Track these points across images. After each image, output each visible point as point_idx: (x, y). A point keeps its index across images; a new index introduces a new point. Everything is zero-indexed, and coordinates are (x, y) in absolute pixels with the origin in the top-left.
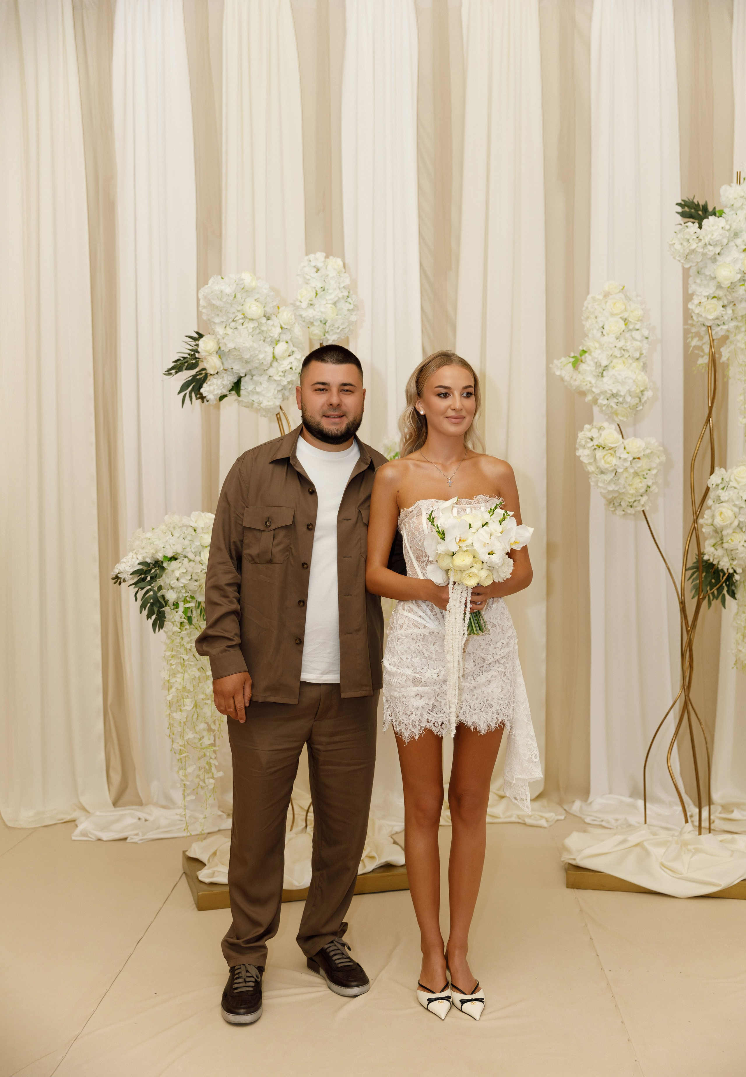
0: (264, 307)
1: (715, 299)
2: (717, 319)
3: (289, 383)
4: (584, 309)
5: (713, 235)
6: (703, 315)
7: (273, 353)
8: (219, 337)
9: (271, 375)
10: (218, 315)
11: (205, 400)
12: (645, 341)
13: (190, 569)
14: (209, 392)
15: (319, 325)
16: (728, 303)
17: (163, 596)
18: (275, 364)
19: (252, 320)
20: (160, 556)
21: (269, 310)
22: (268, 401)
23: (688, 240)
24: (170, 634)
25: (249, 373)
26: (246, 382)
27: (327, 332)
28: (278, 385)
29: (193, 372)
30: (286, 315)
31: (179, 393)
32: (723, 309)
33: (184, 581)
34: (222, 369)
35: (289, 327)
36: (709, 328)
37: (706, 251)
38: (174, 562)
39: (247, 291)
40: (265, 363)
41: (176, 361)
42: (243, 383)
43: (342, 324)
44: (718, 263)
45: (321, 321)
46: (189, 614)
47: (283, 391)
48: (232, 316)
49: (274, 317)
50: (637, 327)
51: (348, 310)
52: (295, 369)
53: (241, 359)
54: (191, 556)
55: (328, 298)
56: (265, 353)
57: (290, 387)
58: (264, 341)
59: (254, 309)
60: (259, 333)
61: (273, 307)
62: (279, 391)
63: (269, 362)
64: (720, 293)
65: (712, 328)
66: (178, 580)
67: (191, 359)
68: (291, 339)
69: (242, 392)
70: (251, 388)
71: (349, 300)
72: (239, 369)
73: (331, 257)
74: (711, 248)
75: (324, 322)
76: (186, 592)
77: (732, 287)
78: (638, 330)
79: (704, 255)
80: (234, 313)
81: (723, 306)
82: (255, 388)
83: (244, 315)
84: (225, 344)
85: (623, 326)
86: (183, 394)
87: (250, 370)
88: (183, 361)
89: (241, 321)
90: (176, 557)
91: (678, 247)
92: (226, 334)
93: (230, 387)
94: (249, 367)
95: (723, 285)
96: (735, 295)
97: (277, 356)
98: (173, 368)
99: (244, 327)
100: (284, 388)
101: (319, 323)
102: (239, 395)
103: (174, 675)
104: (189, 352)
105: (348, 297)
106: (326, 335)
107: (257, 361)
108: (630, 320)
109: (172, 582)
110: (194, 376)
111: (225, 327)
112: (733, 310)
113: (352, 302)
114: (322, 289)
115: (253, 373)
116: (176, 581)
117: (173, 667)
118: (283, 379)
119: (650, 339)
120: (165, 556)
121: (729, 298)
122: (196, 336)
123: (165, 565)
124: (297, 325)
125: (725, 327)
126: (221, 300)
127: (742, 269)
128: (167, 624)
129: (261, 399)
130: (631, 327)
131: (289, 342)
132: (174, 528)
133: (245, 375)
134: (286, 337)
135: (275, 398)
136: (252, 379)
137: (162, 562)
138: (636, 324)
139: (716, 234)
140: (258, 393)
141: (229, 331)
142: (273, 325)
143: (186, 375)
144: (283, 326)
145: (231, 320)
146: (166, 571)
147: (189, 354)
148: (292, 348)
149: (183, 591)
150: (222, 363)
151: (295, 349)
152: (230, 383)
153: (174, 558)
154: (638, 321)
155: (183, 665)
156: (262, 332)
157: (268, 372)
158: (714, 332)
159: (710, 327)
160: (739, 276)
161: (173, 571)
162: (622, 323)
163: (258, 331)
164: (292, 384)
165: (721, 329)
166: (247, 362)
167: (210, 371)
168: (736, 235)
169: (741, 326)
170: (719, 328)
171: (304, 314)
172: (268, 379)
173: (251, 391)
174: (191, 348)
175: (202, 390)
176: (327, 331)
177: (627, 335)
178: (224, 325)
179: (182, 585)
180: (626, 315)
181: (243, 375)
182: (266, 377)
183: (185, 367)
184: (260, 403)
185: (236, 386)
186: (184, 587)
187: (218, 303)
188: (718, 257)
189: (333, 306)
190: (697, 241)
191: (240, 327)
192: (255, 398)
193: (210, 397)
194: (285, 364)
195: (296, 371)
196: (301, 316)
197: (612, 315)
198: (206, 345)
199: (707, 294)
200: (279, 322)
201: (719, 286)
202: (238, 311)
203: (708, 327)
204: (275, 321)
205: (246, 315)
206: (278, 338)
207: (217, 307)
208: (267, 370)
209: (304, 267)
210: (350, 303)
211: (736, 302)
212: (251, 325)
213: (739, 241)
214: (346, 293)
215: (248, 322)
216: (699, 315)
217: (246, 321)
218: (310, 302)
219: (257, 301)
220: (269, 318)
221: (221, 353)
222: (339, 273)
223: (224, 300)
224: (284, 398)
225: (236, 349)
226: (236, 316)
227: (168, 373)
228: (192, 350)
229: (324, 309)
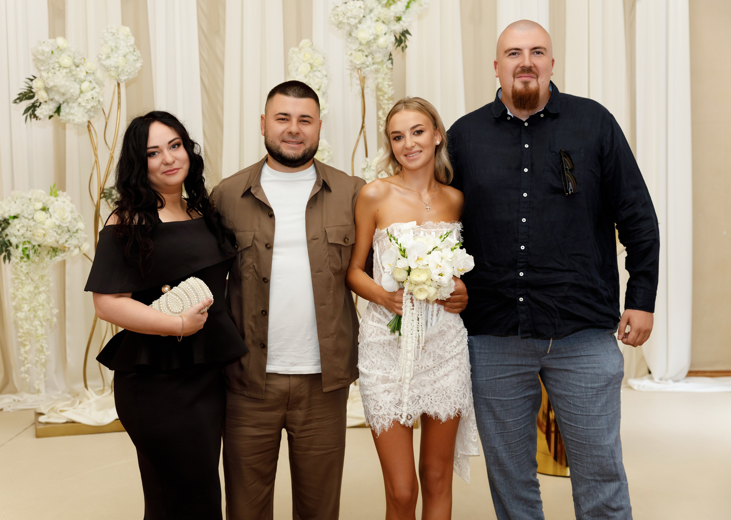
0: (74, 59)
1: (360, 52)
2: (363, 64)
3: (92, 107)
4: (289, 57)
5: (352, 12)
6: (354, 62)
7: (80, 88)
8: (44, 79)
9: (80, 102)
10: (42, 65)
11: (38, 119)
12: (325, 78)
13: (25, 224)
14: (41, 114)
16: (368, 54)
17: (9, 241)
18: (82, 95)
19: (65, 68)
20: (6, 216)
21: (77, 61)
22: (80, 119)
23: (338, 15)
24: (14, 264)
25: (66, 101)
26: (64, 107)
28: (85, 109)
29: (32, 101)
30: (90, 65)
31: (24, 114)
32: (365, 57)
33: (22, 231)
34: (47, 99)
35: (92, 72)
36: (359, 71)
37: (349, 22)
38: (16, 221)
39: (61, 50)
40: (75, 95)
41: (19, 94)
42: (62, 108)
43: (130, 69)
44: (359, 29)
45: (116, 68)
46: (27, 252)
47: (89, 113)
48: (52, 66)
49: (81, 66)
50: (319, 69)
51: (134, 60)
52: (96, 98)
53: (58, 92)
54: (26, 215)
55: (119, 52)
56: (74, 89)
57: (93, 109)
58: (75, 81)
59: (66, 61)
61: (81, 59)
62: (87, 112)
63: (78, 94)
64: (362, 48)
65: (362, 69)
66: (18, 230)
67: (29, 93)
68: (94, 80)
69: (61, 114)
70: (67, 110)
71: (135, 53)
72: (59, 99)
73: (124, 26)
74: (352, 20)
76: (24, 238)
77: (369, 43)
78: (319, 71)
79: (349, 24)
80: (53, 63)
81: (366, 56)
82: (70, 111)
83: (59, 64)
84: (48, 84)
85: (309, 69)
86: (25, 115)
87: (67, 100)
88: (24, 94)
89: (58, 69)
90: (18, 216)
91: (333, 19)
92: (49, 77)
93: (54, 110)
94: (64, 98)
95: (363, 43)
96: (371, 49)
97: (83, 91)
98: (18, 99)
99: (60, 72)
100: (89, 110)
101: (114, 69)
102: (59, 115)
103: (17, 290)
104: (27, 88)
105: (134, 51)
106: (120, 76)
107: (70, 94)
108: (315, 64)
109: (15, 232)
110: (33, 104)
111: (48, 73)
112: (373, 58)
114: (116, 47)
115: (69, 101)
116: (17, 231)
117: (16, 285)
118: (88, 105)
119: (328, 77)
120: (10, 216)
121: (368, 50)
122: (32, 78)
123: (10, 221)
124: (99, 70)
125: (367, 69)
126: (43, 55)
127: (375, 32)
128: (13, 258)
129: (74, 117)
130: (315, 69)
131: (92, 81)
132: (17, 199)
133: (64, 102)
134: (90, 78)
135: (83, 117)
136: (68, 105)
137: (8, 220)
138: (318, 67)
139: (354, 11)
140: (72, 114)
141: (50, 75)
142: (81, 71)
143: (27, 103)
144: (88, 71)
145: (51, 68)
146: (11, 225)
147: (27, 90)
148: (95, 85)
149: (22, 238)
150: (48, 95)
151: (97, 86)
152: (54, 108)
153: (15, 217)
154: (320, 65)
155: (22, 283)
156: (73, 75)
158: (362, 72)
159: (360, 69)
160: (372, 37)
161: (15, 225)
162: (309, 66)
163: (70, 75)
164: (95, 108)
166: (64, 94)
167: (41, 100)
168: (371, 11)
169: (380, 69)
170: (364, 70)
171: (104, 63)
173: (68, 113)
174: (28, 85)
175: (36, 113)
176: (119, 73)
177: (311, 74)
178: (47, 71)
179: (21, 234)
180: (311, 61)
181: (61, 102)
182: (77, 104)
183: (24, 98)
184: (74, 120)
185: (58, 110)
186: (22, 235)
187: (41, 57)
188: (359, 26)
189: (123, 58)
190: (343, 15)
191: (58, 73)
193: (41, 116)
194: (88, 95)
196: (102, 64)
197: (304, 62)
198: (37, 85)
199: (354, 48)
200: (85, 69)
201: (361, 44)
202: (56, 62)
203: (358, 69)
204: (82, 68)
205: (62, 65)
206: (84, 79)
207: (42, 60)
208: (77, 99)
209: (104, 33)
210: (135, 56)
211: (374, 53)
212: (65, 71)
213: (372, 15)
214: (132, 49)
215: (63, 69)
216: (351, 62)
217: (61, 68)
218: (108, 56)
219: (69, 56)
220: (77, 66)
221: (47, 90)
222: (128, 36)
223: (45, 55)
224: (91, 117)
225: (55, 86)
226: (54, 66)
227: (15, 102)
228: (29, 87)
229: (117, 60)
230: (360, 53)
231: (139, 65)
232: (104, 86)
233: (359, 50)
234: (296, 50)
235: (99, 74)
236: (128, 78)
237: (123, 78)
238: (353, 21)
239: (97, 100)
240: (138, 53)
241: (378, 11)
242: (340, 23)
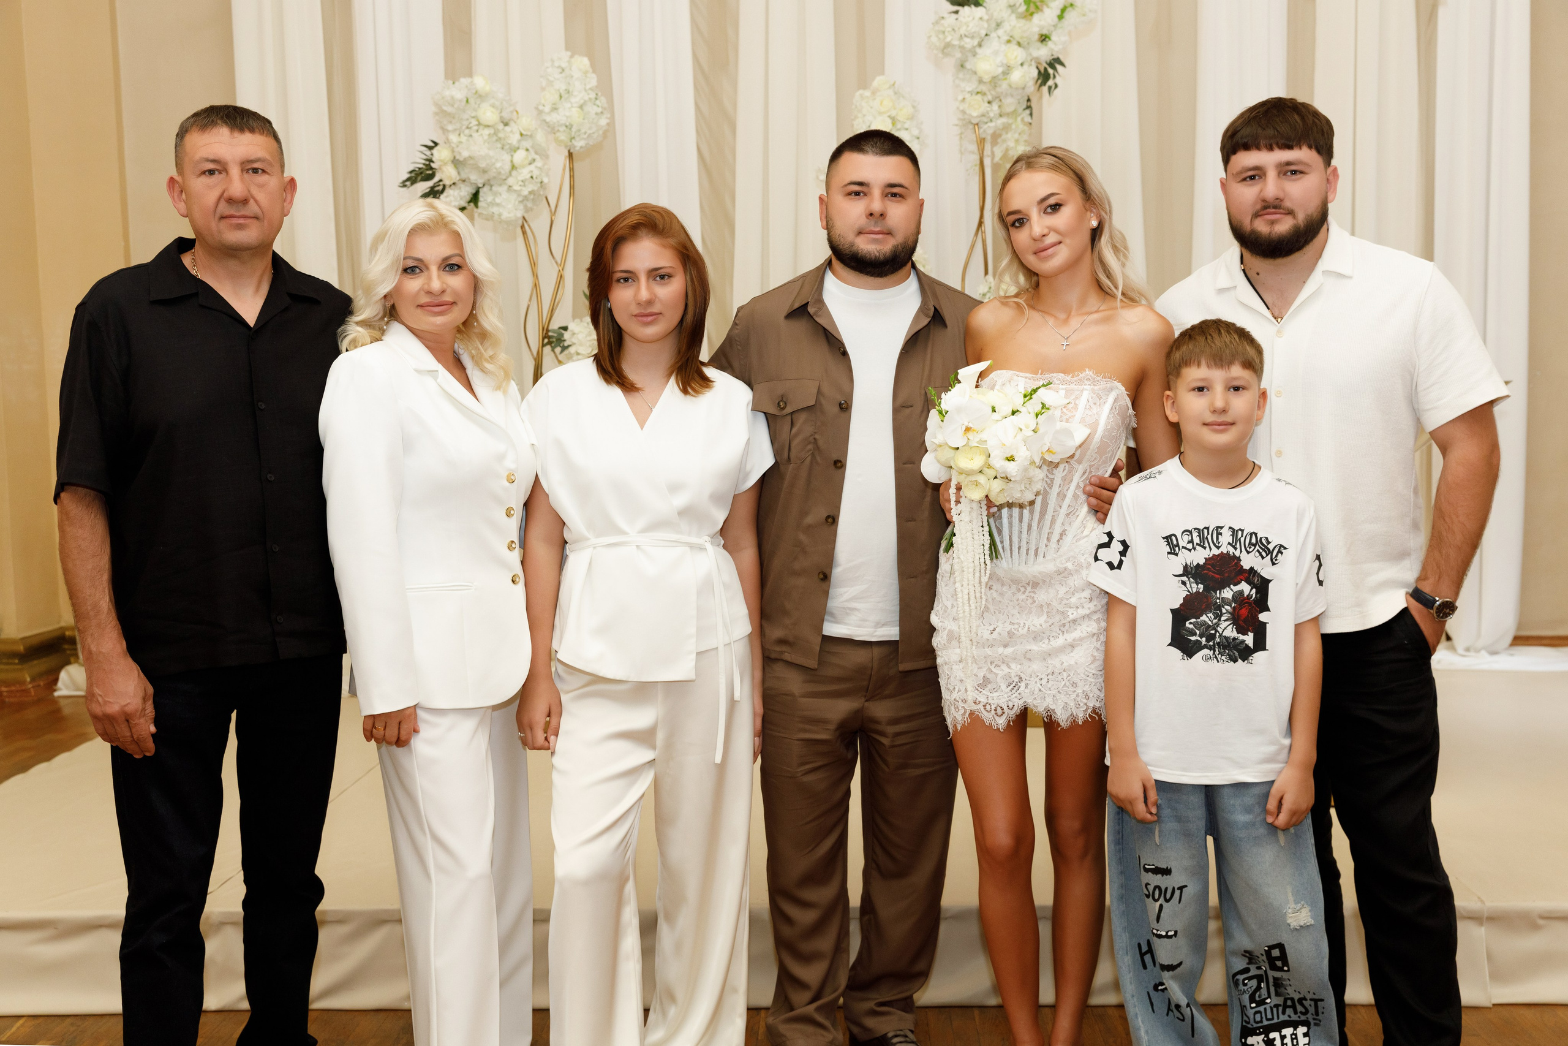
0: (501, 112)
1: (979, 95)
2: (983, 115)
3: (530, 193)
4: (853, 107)
5: (968, 26)
6: (968, 112)
7: (512, 161)
8: (452, 146)
9: (511, 185)
10: (451, 122)
12: (916, 141)
15: (564, 131)
16: (993, 98)
18: (514, 173)
19: (488, 126)
21: (505, 115)
22: (509, 213)
23: (944, 32)
25: (488, 183)
26: (484, 193)
27: (574, 138)
28: (519, 195)
29: (430, 183)
30: (526, 122)
32: (987, 105)
34: (459, 179)
35: (529, 133)
36: (976, 127)
37: (962, 43)
39: (480, 97)
40: (503, 172)
41: (411, 172)
42: (481, 194)
43: (590, 128)
44: (978, 56)
45: (566, 126)
47: (525, 202)
48: (466, 123)
49: (512, 124)
50: (906, 126)
51: (596, 114)
52: (536, 178)
53: (476, 167)
55: (573, 100)
56: (502, 162)
57: (532, 197)
58: (503, 148)
59: (489, 115)
60: (497, 140)
61: (512, 112)
62: (521, 202)
63: (508, 171)
64: (983, 88)
65: (979, 125)
67: (427, 170)
68: (532, 147)
69: (480, 204)
70: (490, 199)
71: (598, 102)
72: (476, 178)
73: (576, 56)
74: (967, 40)
75: (569, 127)
77: (994, 81)
78: (907, 129)
79: (962, 48)
80: (468, 119)
81: (989, 103)
82: (494, 199)
83: (478, 121)
84: (460, 153)
87: (489, 180)
88: (418, 172)
89: (476, 128)
91: (934, 39)
92: (460, 142)
93: (468, 198)
94: (486, 177)
95: (984, 80)
96: (998, 90)
97: (516, 165)
98: (408, 180)
99: (479, 134)
100: (526, 198)
101: (564, 128)
102: (476, 206)
104: (424, 162)
105: (596, 99)
106: (573, 141)
107: (495, 170)
108: (899, 118)
110: (432, 188)
111: (459, 135)
112: (1000, 106)
113: (600, 105)
114: (567, 92)
115: (492, 183)
118: (524, 188)
119: (921, 139)
121: (993, 93)
122: (432, 144)
124: (539, 130)
125: (992, 125)
126: (453, 106)
127: (1005, 62)
129: (501, 210)
130: (899, 126)
131: (530, 149)
133: (484, 185)
134: (527, 144)
135: (516, 210)
136: (491, 189)
138: (905, 123)
139: (971, 25)
140: (498, 205)
141: (463, 139)
142: (512, 131)
143: (423, 187)
144: (524, 133)
145: (464, 127)
147: (424, 164)
148: (534, 155)
150: (459, 173)
151: (537, 157)
152: (468, 195)
154: (907, 119)
156: (499, 140)
157: (506, 181)
158: (981, 131)
159: (977, 124)
160: (1000, 70)
162: (889, 121)
163: (495, 138)
164: (534, 195)
165: (989, 127)
166: (484, 171)
167: (447, 182)
168: (998, 25)
169: (1011, 124)
170: (985, 127)
171: (548, 119)
172: (508, 189)
173: (491, 203)
174: (425, 157)
176: (573, 136)
178: (458, 132)
180: (893, 113)
181: (480, 185)
182: (505, 188)
183: (419, 178)
184: (500, 215)
185: (475, 198)
187: (449, 109)
188: (978, 50)
189: (579, 109)
190: (953, 33)
191: (475, 135)
192: (495, 210)
194: (525, 173)
195: (537, 181)
196: (545, 121)
197: (880, 113)
198: (440, 155)
199: (970, 89)
200: (519, 129)
201: (981, 81)
202: (473, 117)
203: (975, 125)
204: (513, 127)
205: (481, 122)
206: (517, 146)
207: (449, 114)
208: (505, 180)
209: (547, 67)
210: (598, 106)
211: (1002, 98)
212: (486, 132)
213: (1000, 32)
214: (593, 96)
215: (483, 129)
216: (964, 112)
217: (481, 127)
218: (554, 106)
219: (493, 106)
220: (506, 124)
221: (456, 163)
222: (586, 73)
223: (456, 106)
224: (527, 210)
225: (471, 158)
226: (470, 123)
227: (403, 185)
228: (427, 160)
229: (569, 113)
230: (979, 97)
231: (603, 122)
232: (547, 157)
233: (978, 93)
234: (867, 93)
235: (540, 137)
236: (586, 144)
237: (579, 144)
238: (969, 43)
239: (539, 180)
240: (603, 101)
241: (1010, 25)
242: (948, 45)
